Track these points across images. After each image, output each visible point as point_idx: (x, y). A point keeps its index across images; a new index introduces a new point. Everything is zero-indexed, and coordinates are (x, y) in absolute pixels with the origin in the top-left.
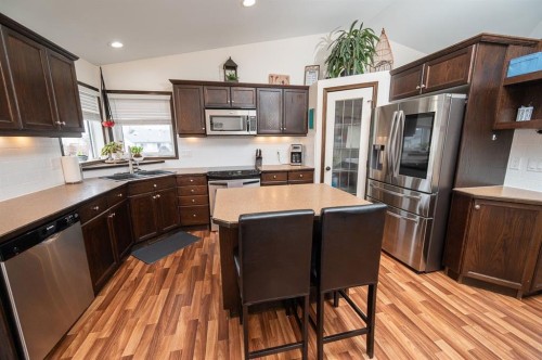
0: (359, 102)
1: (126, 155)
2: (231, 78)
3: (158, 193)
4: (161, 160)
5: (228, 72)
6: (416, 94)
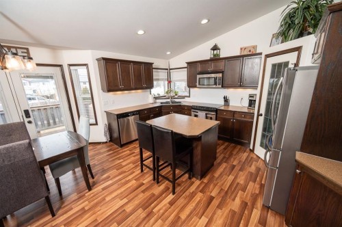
0: (287, 64)
4: (184, 97)
5: (215, 52)
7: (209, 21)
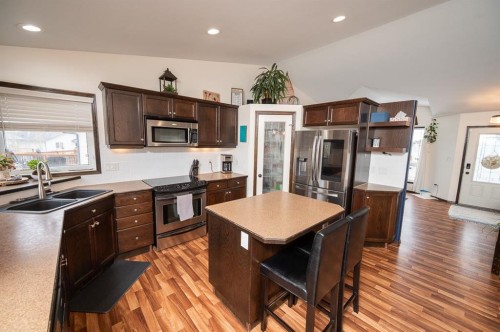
0: (282, 125)
1: (20, 170)
2: (169, 89)
3: (96, 220)
4: (76, 176)
5: (168, 83)
6: (324, 124)
7: (221, 32)
